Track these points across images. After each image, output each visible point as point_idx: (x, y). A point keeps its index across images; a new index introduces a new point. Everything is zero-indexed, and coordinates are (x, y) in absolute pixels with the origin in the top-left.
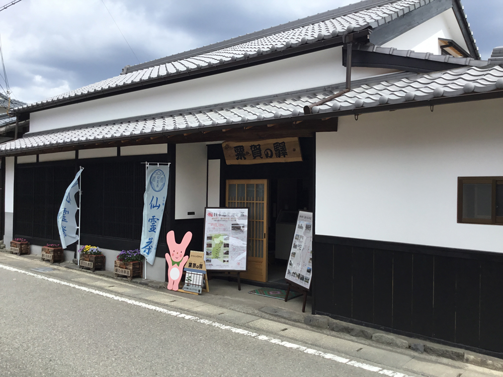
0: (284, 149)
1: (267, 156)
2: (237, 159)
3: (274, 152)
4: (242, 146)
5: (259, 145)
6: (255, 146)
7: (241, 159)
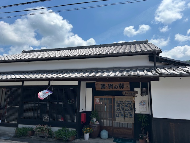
0: (123, 86)
1: (115, 88)
2: (101, 88)
3: (118, 87)
4: (105, 84)
5: (112, 84)
6: (110, 84)
7: (103, 88)
